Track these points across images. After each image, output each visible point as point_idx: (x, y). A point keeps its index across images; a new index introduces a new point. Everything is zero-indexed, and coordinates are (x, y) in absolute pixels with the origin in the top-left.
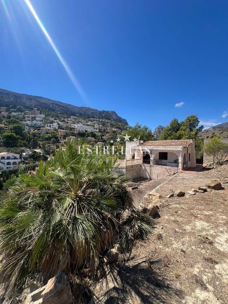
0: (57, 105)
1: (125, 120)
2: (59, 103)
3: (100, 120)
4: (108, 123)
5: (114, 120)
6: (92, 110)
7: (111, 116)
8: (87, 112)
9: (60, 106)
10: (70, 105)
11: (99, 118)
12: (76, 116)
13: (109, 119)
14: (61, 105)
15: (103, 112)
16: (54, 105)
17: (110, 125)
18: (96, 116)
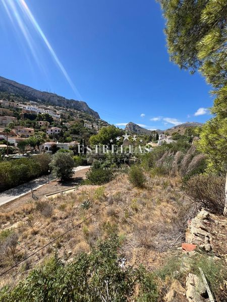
0: (10, 84)
1: (96, 113)
2: (12, 83)
3: (68, 110)
4: (77, 113)
5: (85, 112)
6: (58, 97)
7: (81, 107)
8: (52, 99)
9: (14, 86)
10: (29, 87)
11: (67, 107)
12: (36, 101)
13: (79, 110)
14: (16, 85)
15: (72, 101)
16: (6, 85)
17: (79, 116)
18: (63, 105)
